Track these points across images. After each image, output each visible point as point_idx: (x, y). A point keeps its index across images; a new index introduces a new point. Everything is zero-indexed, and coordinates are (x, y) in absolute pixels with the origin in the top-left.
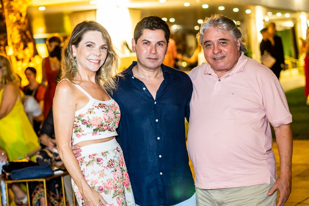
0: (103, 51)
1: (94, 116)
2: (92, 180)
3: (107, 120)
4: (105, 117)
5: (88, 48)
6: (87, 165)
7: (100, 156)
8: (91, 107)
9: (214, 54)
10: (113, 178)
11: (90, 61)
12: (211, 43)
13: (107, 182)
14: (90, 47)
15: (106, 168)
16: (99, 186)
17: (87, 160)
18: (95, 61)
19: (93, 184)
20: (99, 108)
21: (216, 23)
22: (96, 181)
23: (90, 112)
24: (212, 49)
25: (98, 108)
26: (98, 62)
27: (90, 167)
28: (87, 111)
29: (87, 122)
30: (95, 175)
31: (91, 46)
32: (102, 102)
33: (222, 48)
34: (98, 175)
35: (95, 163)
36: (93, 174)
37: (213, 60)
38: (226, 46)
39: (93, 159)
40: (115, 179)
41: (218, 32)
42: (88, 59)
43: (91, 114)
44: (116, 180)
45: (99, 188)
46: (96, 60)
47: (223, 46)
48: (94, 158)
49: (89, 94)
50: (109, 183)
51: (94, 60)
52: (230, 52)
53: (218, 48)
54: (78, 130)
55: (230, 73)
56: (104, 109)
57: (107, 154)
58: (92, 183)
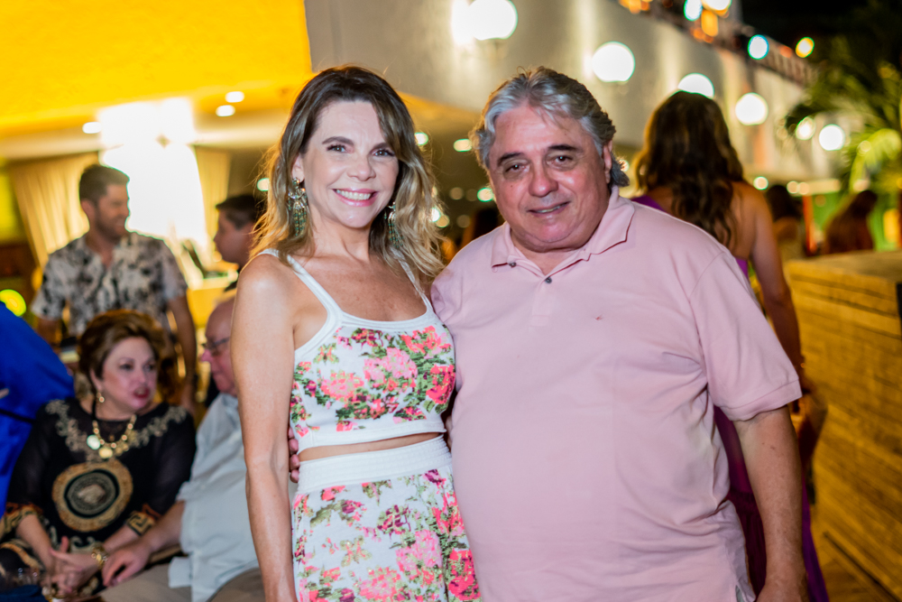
0: (382, 163)
1: (336, 367)
2: (323, 567)
3: (380, 381)
4: (370, 371)
5: (334, 153)
6: (313, 520)
7: (355, 495)
8: (329, 340)
9: (534, 195)
10: (396, 567)
11: (340, 195)
12: (523, 161)
13: (371, 578)
14: (340, 150)
15: (371, 535)
16: (343, 587)
17: (315, 504)
18: (356, 194)
19: (327, 580)
20: (353, 342)
21: (536, 95)
22: (334, 573)
23: (325, 358)
24: (525, 179)
25: (349, 344)
26: (367, 196)
27: (320, 526)
28: (315, 353)
29: (317, 388)
30: (332, 551)
31: (343, 150)
32: (369, 324)
33: (560, 176)
34: (341, 553)
35: (335, 515)
36: (328, 549)
37: (529, 214)
38: (571, 169)
39: (330, 502)
40: (402, 568)
41: (544, 121)
42: (335, 190)
43: (328, 361)
44: (408, 573)
45: (343, 593)
46: (359, 192)
47: (563, 169)
48: (333, 499)
49: (333, 297)
50: (375, 581)
51: (353, 192)
52: (586, 189)
53: (545, 174)
54: (298, 411)
55: (582, 252)
56: (368, 348)
57: (383, 488)
58: (322, 577)
